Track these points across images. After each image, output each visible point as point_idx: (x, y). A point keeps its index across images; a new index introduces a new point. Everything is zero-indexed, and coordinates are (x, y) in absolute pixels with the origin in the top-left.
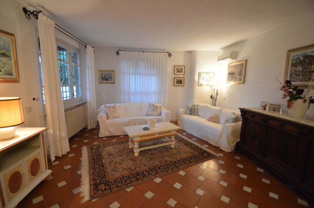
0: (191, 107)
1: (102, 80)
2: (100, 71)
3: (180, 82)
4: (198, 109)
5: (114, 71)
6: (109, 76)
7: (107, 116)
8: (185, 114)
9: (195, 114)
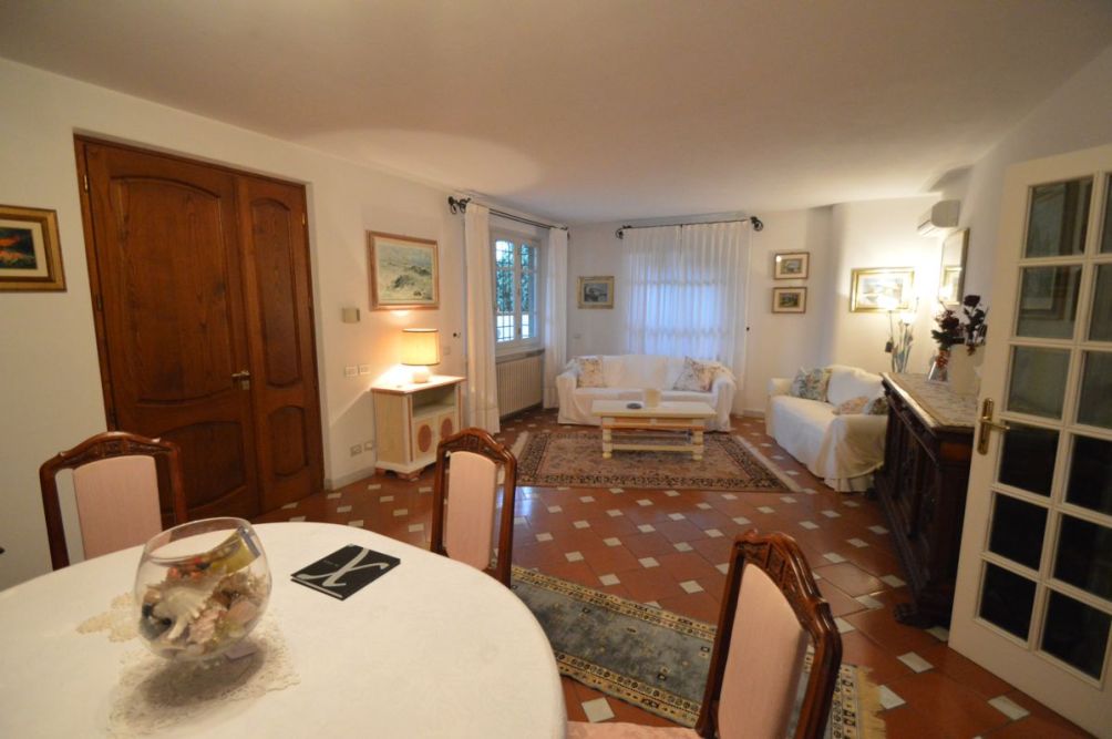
0: (807, 374)
1: (586, 299)
2: (582, 279)
3: (790, 301)
4: (827, 383)
6: (600, 291)
7: (578, 381)
8: (786, 394)
9: (815, 395)
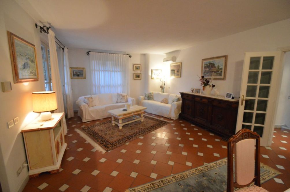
0: (148, 94)
1: (74, 76)
2: (72, 68)
3: (138, 76)
4: (153, 96)
5: (85, 68)
6: (80, 73)
8: (144, 100)
9: (151, 99)
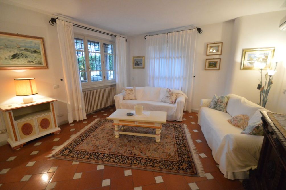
0: (217, 98)
1: (135, 65)
2: (134, 57)
5: (144, 56)
6: (140, 62)
7: (124, 97)
8: (208, 106)
